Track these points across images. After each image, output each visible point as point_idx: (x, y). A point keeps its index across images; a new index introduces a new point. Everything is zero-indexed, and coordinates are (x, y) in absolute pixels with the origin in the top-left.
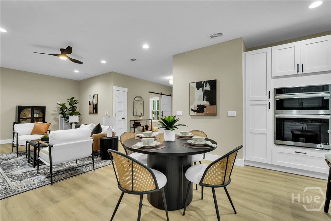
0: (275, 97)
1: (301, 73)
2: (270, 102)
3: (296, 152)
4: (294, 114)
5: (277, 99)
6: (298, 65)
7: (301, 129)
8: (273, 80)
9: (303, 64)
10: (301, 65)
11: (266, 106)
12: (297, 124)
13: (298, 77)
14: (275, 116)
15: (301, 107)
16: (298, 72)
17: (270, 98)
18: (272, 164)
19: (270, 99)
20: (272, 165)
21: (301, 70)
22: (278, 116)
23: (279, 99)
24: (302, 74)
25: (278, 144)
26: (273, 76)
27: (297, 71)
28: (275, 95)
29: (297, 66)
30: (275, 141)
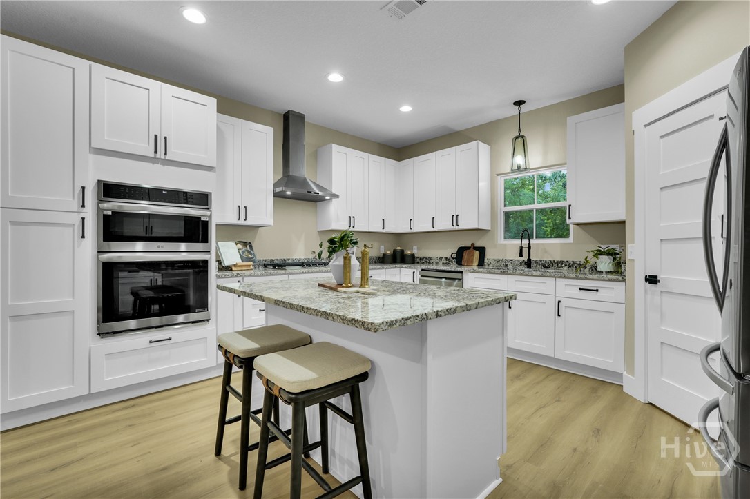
0: (98, 207)
1: (163, 157)
2: (83, 219)
3: (151, 342)
4: (138, 251)
5: (105, 213)
6: (156, 136)
7: (149, 285)
8: (92, 158)
9: (165, 138)
10: (163, 140)
11: (71, 229)
12: (143, 273)
13: (155, 165)
14: (98, 259)
15: (148, 235)
16: (156, 152)
17: (83, 206)
18: (90, 394)
19: (84, 210)
20: (90, 396)
21: (163, 152)
22: (106, 257)
23: (110, 213)
24: (165, 160)
25: (106, 333)
26: (92, 146)
27: (153, 150)
28: (100, 201)
29: (154, 137)
30: (98, 328)
